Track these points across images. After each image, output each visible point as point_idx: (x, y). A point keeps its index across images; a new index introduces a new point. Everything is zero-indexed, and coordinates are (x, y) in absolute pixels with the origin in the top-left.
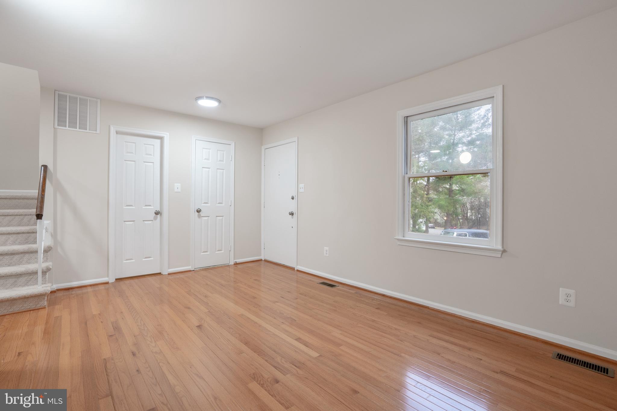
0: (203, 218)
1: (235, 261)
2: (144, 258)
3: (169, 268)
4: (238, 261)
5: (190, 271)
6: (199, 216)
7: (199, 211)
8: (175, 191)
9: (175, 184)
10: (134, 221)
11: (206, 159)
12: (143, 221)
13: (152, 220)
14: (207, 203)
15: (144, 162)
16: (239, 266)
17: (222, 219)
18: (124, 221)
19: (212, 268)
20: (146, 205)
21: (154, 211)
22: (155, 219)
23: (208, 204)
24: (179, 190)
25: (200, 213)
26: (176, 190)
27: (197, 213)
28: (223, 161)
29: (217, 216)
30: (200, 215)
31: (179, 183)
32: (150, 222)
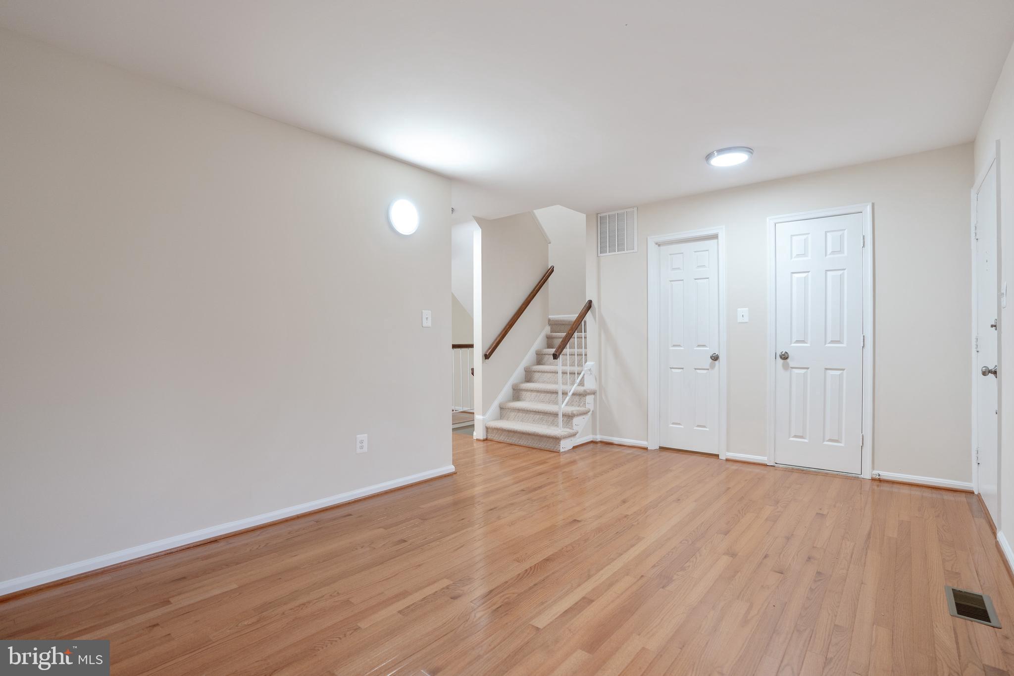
0: (794, 370)
1: (876, 472)
2: (697, 427)
3: (728, 450)
4: (886, 475)
5: (766, 465)
6: (786, 367)
7: (784, 357)
8: (738, 321)
9: (739, 309)
10: (682, 368)
11: (798, 255)
12: (695, 369)
13: (708, 369)
14: (803, 342)
15: (695, 279)
16: (886, 488)
17: (841, 376)
18: (671, 368)
19: (815, 472)
20: (698, 345)
21: (711, 354)
22: (712, 367)
23: (806, 343)
24: (746, 319)
25: (788, 360)
26: (740, 319)
27: (781, 361)
28: (841, 251)
29: (826, 369)
30: (788, 364)
31: (746, 307)
32: (705, 372)
